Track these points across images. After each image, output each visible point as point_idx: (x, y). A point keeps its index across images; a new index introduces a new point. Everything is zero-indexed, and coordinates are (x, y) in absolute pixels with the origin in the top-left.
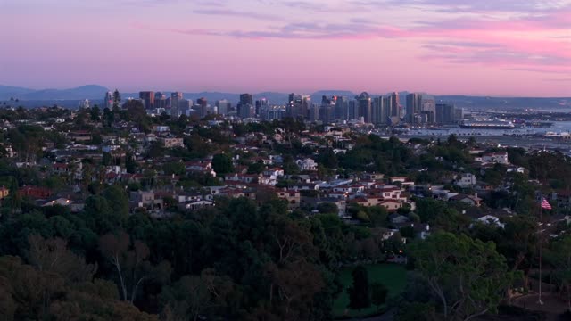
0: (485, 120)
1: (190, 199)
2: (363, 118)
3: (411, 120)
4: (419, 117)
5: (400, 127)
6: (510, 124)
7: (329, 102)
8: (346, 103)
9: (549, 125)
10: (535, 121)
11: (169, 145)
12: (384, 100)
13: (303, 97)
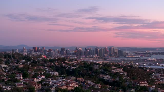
0: (132, 55)
1: (6, 87)
2: (96, 55)
3: (111, 55)
4: (113, 54)
5: (107, 57)
6: (139, 56)
7: (87, 50)
8: (92, 50)
9: (151, 56)
10: (147, 55)
11: (20, 67)
12: (103, 49)
13: (79, 49)
